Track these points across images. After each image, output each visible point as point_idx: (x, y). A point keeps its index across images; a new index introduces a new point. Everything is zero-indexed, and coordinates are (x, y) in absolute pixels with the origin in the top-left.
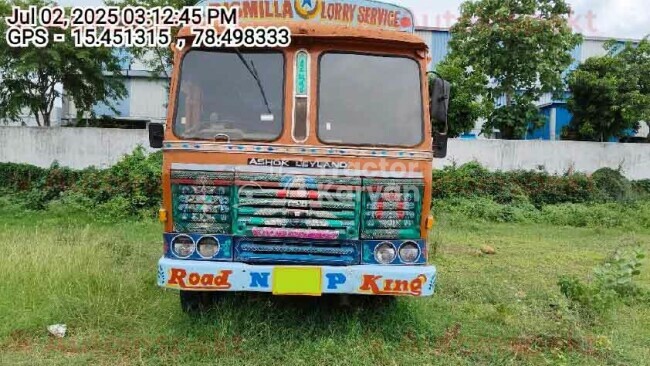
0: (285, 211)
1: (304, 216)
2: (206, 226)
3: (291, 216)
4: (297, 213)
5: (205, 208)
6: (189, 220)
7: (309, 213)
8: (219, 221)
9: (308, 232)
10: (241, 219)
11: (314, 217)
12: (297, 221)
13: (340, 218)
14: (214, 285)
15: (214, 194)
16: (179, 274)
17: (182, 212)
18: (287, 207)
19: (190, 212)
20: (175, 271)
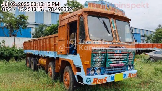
0: (116, 59)
1: (119, 60)
2: (98, 65)
3: (117, 61)
4: (118, 60)
5: (99, 60)
6: (95, 64)
7: (120, 59)
8: (102, 63)
9: (120, 64)
10: (108, 62)
11: (121, 60)
12: (118, 62)
13: (125, 60)
14: (104, 82)
15: (102, 56)
16: (96, 80)
17: (93, 61)
18: (116, 58)
19: (95, 61)
20: (95, 79)
